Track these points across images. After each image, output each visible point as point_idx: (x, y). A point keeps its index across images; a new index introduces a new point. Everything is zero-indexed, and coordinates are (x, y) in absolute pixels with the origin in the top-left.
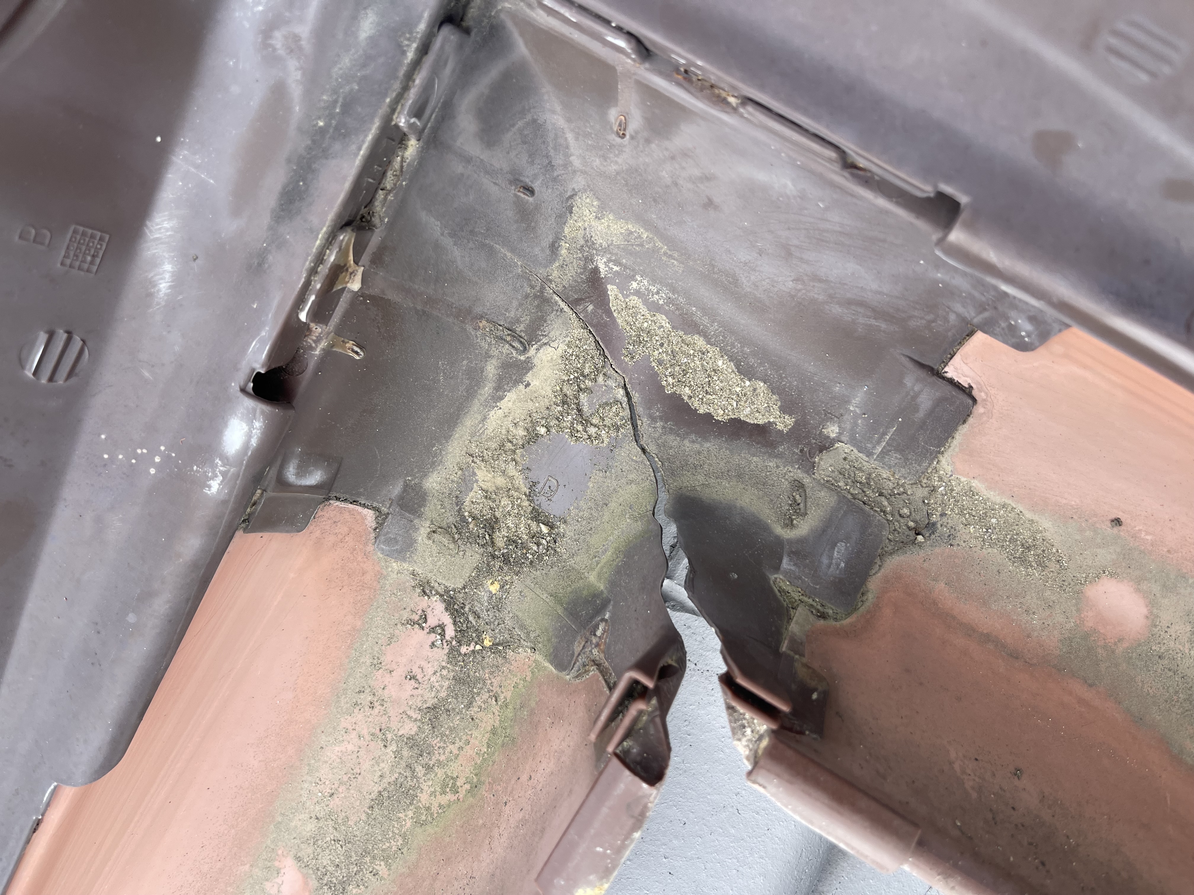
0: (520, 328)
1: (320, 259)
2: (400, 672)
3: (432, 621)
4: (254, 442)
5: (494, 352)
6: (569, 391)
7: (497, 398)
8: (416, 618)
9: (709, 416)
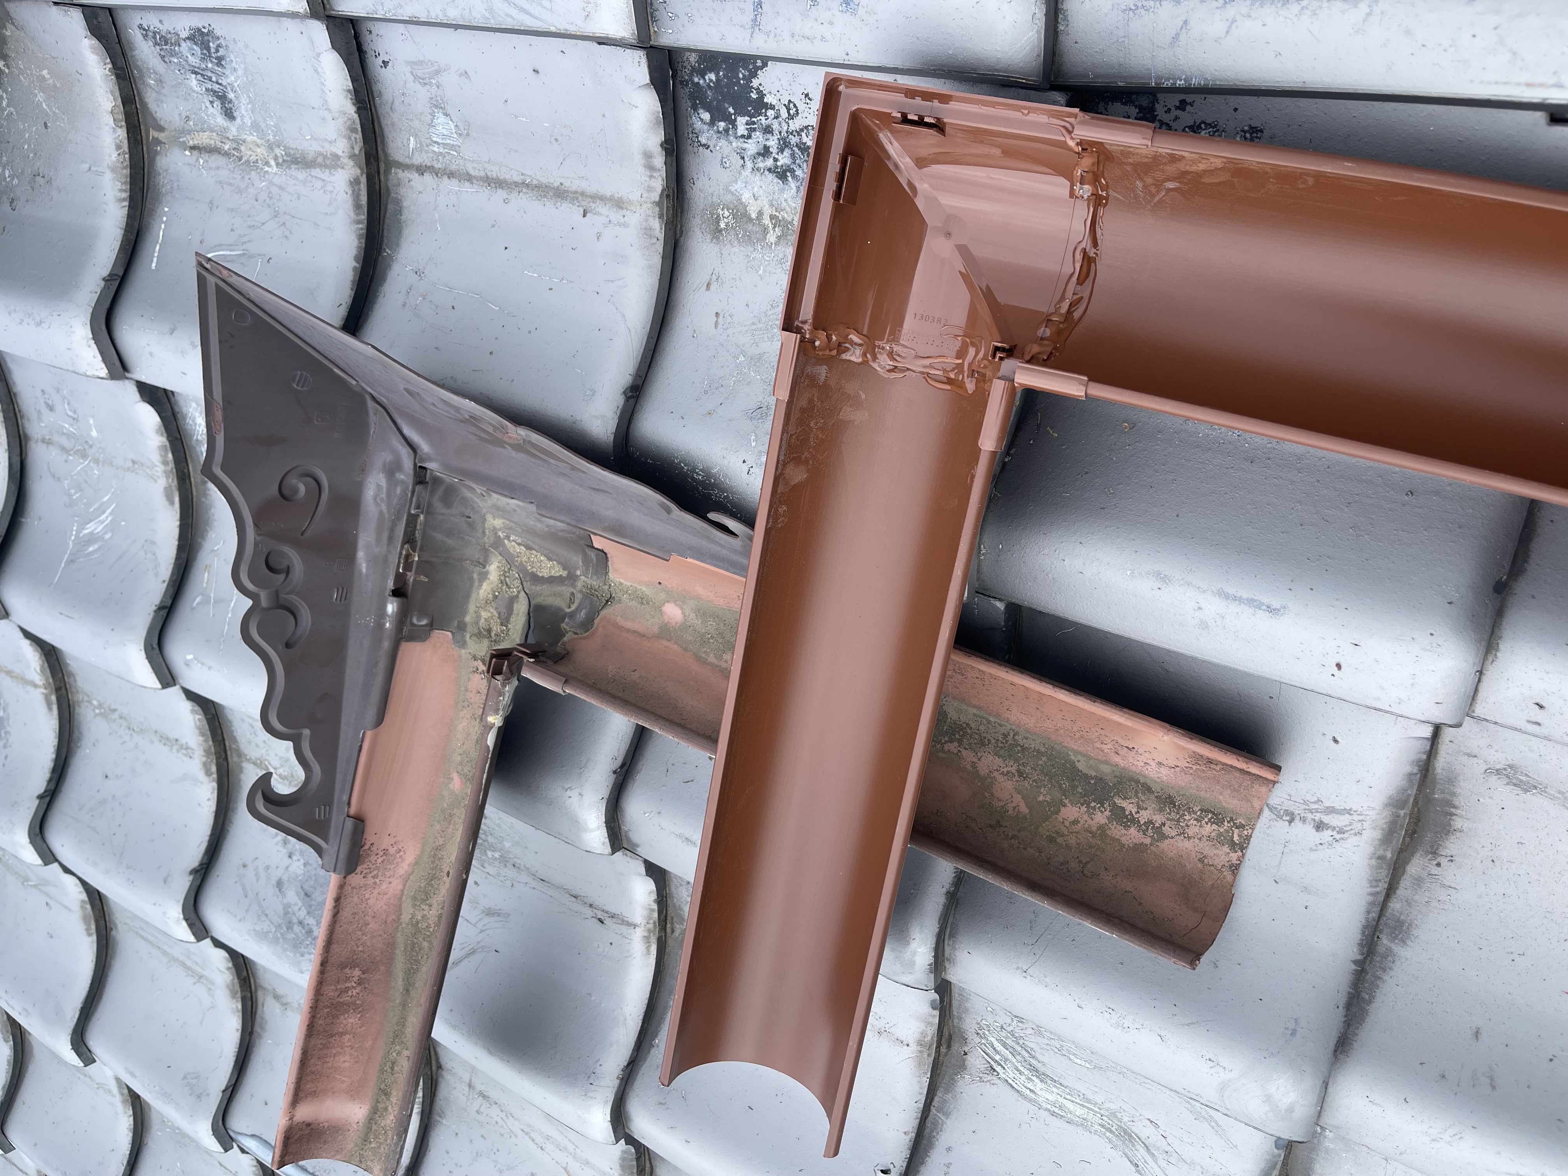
0: (481, 561)
1: (401, 554)
2: (474, 691)
3: (480, 670)
4: (395, 610)
5: (475, 570)
6: (502, 578)
7: (480, 586)
8: (475, 670)
9: (543, 577)
